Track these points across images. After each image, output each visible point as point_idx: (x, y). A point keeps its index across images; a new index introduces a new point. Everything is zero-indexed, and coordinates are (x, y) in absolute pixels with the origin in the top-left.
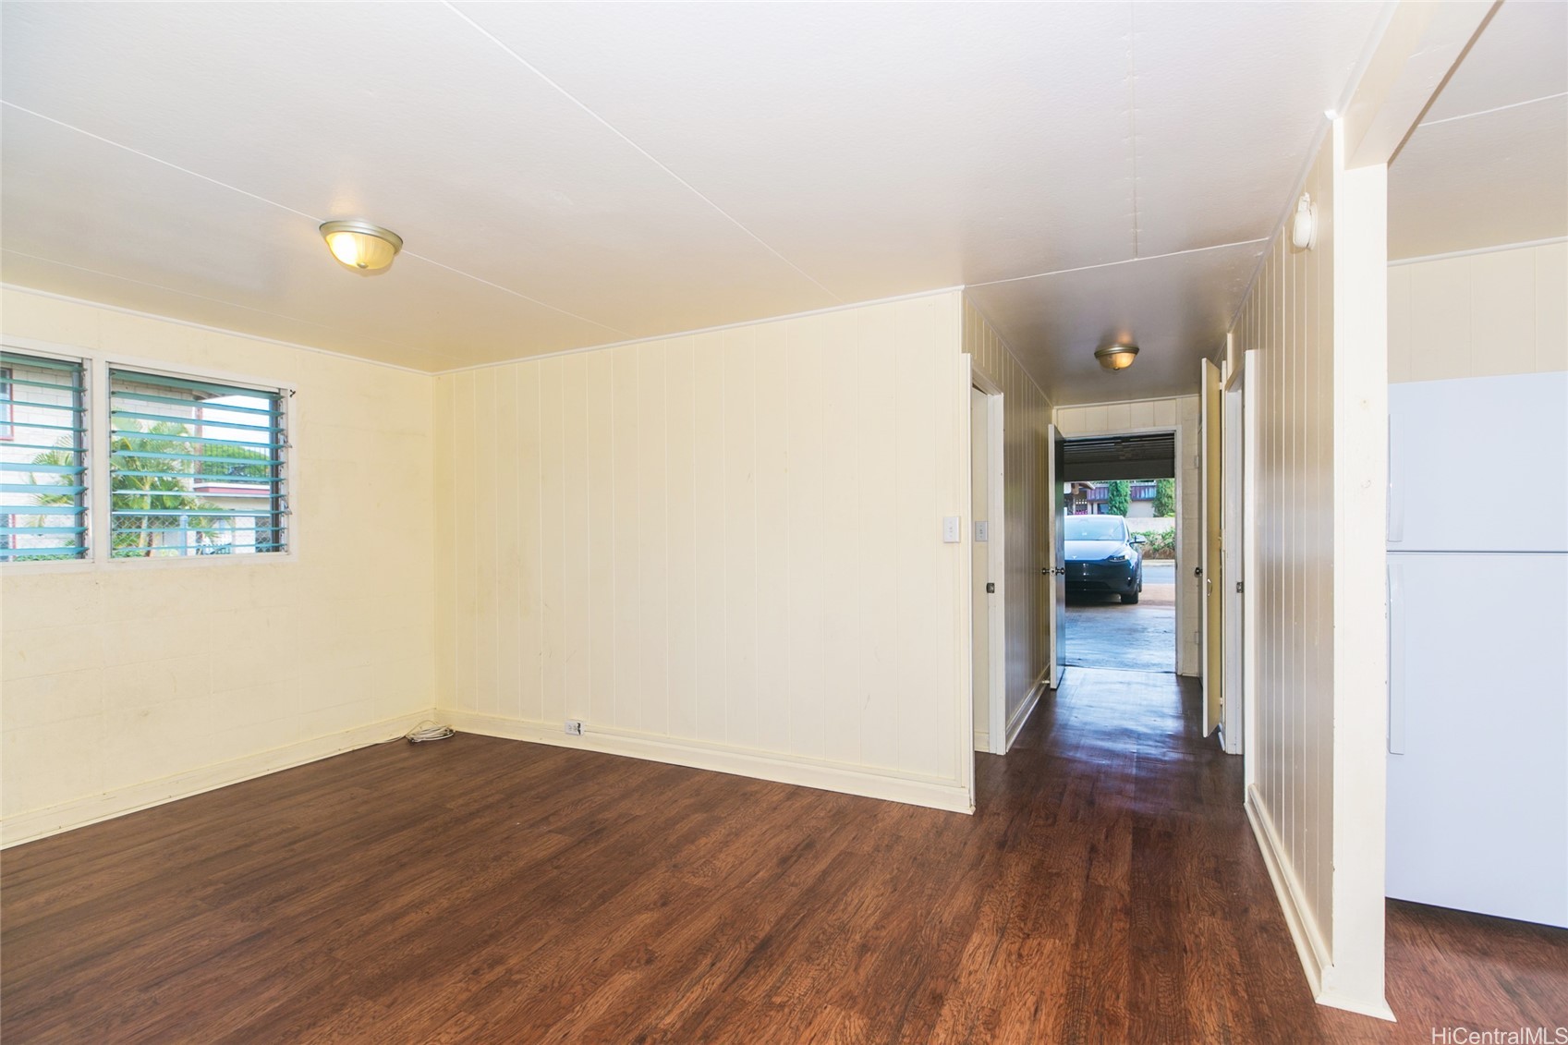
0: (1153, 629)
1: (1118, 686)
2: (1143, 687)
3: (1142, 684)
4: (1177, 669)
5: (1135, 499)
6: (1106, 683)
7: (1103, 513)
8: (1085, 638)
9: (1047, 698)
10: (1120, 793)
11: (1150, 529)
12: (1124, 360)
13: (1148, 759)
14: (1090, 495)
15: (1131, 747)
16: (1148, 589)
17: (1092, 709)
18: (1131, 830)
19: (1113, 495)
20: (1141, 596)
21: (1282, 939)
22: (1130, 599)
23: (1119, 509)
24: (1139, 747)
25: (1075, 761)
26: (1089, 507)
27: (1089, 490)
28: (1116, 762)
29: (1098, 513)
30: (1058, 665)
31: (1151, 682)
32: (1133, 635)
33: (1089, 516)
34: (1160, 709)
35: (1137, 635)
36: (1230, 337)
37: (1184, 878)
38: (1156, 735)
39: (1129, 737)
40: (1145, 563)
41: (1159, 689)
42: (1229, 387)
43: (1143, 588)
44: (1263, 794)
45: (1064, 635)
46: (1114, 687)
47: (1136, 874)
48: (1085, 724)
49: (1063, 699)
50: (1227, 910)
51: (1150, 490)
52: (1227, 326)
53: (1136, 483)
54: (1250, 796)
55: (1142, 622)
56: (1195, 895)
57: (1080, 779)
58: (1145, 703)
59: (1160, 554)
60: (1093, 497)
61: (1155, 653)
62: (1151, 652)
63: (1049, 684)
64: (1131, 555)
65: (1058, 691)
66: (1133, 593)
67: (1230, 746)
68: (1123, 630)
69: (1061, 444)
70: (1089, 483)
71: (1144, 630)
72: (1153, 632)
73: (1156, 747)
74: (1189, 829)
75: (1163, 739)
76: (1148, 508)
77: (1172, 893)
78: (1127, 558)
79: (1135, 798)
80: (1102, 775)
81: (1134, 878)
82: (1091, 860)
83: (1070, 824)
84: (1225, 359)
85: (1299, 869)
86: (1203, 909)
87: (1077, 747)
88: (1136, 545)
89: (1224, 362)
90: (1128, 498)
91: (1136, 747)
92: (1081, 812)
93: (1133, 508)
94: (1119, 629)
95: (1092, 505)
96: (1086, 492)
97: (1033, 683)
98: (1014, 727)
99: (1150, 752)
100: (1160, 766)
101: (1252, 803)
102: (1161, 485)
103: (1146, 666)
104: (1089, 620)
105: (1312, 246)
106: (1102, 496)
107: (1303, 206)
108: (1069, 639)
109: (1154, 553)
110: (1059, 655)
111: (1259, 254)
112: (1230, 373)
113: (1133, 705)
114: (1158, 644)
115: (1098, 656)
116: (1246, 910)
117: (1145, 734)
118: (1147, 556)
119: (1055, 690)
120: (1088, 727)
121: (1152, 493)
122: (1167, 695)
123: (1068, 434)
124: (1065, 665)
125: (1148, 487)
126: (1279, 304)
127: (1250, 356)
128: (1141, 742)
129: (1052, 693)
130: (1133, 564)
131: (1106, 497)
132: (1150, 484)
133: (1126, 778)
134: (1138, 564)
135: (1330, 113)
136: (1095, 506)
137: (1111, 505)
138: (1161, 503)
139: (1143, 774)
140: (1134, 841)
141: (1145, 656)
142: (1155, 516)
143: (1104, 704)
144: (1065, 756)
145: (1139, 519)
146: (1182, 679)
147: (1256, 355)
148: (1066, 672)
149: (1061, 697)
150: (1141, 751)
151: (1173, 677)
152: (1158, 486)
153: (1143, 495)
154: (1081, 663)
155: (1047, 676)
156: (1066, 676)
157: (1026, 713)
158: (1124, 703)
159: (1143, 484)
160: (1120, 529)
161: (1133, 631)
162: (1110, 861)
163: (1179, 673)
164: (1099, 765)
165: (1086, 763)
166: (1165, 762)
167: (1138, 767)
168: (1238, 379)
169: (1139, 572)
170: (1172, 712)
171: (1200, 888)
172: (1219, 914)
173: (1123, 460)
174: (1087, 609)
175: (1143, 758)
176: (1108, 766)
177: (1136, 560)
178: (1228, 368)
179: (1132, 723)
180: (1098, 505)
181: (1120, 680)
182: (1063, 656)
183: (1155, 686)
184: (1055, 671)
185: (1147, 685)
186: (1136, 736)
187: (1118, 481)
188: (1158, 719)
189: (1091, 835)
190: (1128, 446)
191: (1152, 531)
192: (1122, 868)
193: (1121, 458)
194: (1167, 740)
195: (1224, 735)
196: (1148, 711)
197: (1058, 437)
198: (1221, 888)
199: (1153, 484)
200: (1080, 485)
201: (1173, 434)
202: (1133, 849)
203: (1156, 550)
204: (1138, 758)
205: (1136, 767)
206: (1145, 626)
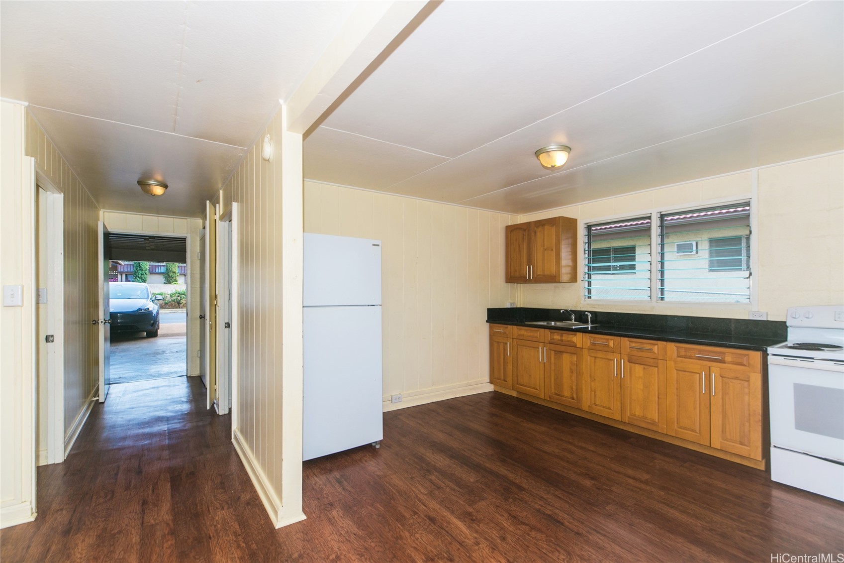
0: (169, 351)
1: (151, 391)
2: (167, 388)
3: (166, 386)
4: (187, 373)
5: (152, 273)
6: (142, 390)
7: (129, 281)
8: (122, 363)
9: (97, 410)
10: (159, 459)
11: (163, 291)
12: (158, 191)
13: (175, 431)
14: (120, 269)
15: (164, 427)
16: (163, 327)
17: (134, 409)
18: (169, 480)
19: (137, 269)
20: (159, 332)
21: (257, 505)
22: (153, 334)
23: (141, 278)
24: (169, 426)
25: (125, 448)
26: (119, 276)
27: (120, 266)
28: (154, 440)
29: (126, 281)
30: (105, 384)
31: (172, 384)
32: (156, 356)
33: (119, 283)
34: (179, 399)
35: (159, 356)
36: (221, 192)
37: (205, 495)
38: (179, 415)
39: (161, 421)
40: (161, 311)
41: (177, 387)
42: (222, 218)
43: (160, 327)
44: (242, 432)
45: (109, 364)
46: (147, 392)
47: (176, 506)
48: (130, 421)
49: (110, 408)
50: (230, 502)
51: (162, 267)
52: (220, 186)
53: (152, 263)
54: (235, 435)
55: (162, 348)
56: (212, 503)
57: (130, 459)
58: (169, 397)
59: (169, 306)
60: (122, 270)
61: (173, 366)
62: (169, 366)
63: (98, 400)
64: (153, 307)
65: (105, 403)
66: (154, 331)
67: (222, 410)
68: (150, 354)
69: (107, 235)
70: (120, 262)
71: (163, 352)
72: (169, 353)
73: (179, 423)
74: (204, 465)
75: (182, 417)
76: (161, 278)
77: (198, 507)
78: (150, 309)
79: (170, 459)
80: (146, 452)
81: (174, 509)
82: (143, 511)
83: (126, 492)
84: (219, 203)
85: (263, 466)
86: (217, 508)
87: (125, 438)
88: (155, 301)
89: (217, 205)
90: (147, 272)
91: (166, 426)
92: (133, 481)
93: (150, 278)
94: (146, 354)
95: (122, 275)
96: (117, 266)
97: (85, 401)
98: (71, 438)
99: (175, 427)
100: (183, 434)
101: (236, 438)
102: (168, 265)
103: (167, 374)
104: (124, 351)
105: (271, 160)
106: (129, 270)
107: (266, 140)
108: (112, 365)
109: (165, 305)
110: (106, 377)
111: (241, 155)
112: (221, 213)
113: (161, 400)
114: (173, 360)
115: (133, 373)
116: (239, 498)
117: (171, 417)
118: (161, 307)
119: (103, 403)
120: (131, 422)
121: (163, 270)
122: (181, 390)
123: (112, 229)
124: (110, 384)
125: (160, 266)
126: (252, 183)
127: (235, 206)
128: (170, 422)
129: (101, 405)
130: (155, 312)
131: (132, 270)
132: (162, 264)
133: (162, 448)
134: (158, 313)
135: (281, 101)
136: (124, 276)
137: (135, 276)
138: (169, 276)
139: (173, 441)
140: (172, 487)
141: (165, 369)
142: (165, 283)
143: (142, 405)
144: (117, 447)
145: (155, 285)
146: (190, 379)
147: (238, 205)
148: (111, 389)
149: (109, 407)
150: (170, 428)
151: (185, 379)
152: (167, 266)
153: (157, 271)
154: (121, 380)
155: (97, 393)
156: (111, 391)
157: (80, 425)
158: (155, 401)
159: (157, 264)
160: (145, 291)
161: (156, 354)
162: (157, 506)
163: (188, 376)
164: (143, 446)
165: (133, 447)
166: (186, 430)
167: (169, 439)
168: (227, 216)
169: (158, 319)
170: (185, 399)
171: (214, 497)
172: (226, 507)
173: (148, 250)
174: (121, 344)
175: (172, 432)
176: (149, 444)
177: (156, 311)
178: (220, 208)
179: (162, 412)
180: (126, 275)
181: (151, 387)
182: (108, 378)
183: (175, 386)
184: (103, 389)
185: (169, 386)
186: (166, 419)
187: (140, 262)
188: (179, 405)
189: (142, 494)
190: (153, 242)
191: (164, 292)
192: (166, 506)
193: (147, 248)
194: (185, 416)
195: (218, 405)
196: (172, 402)
197: (105, 230)
198: (225, 491)
199: (163, 264)
200: (112, 262)
201: (185, 239)
202: (172, 491)
203: (166, 304)
204: (168, 433)
205: (168, 439)
206: (164, 350)
